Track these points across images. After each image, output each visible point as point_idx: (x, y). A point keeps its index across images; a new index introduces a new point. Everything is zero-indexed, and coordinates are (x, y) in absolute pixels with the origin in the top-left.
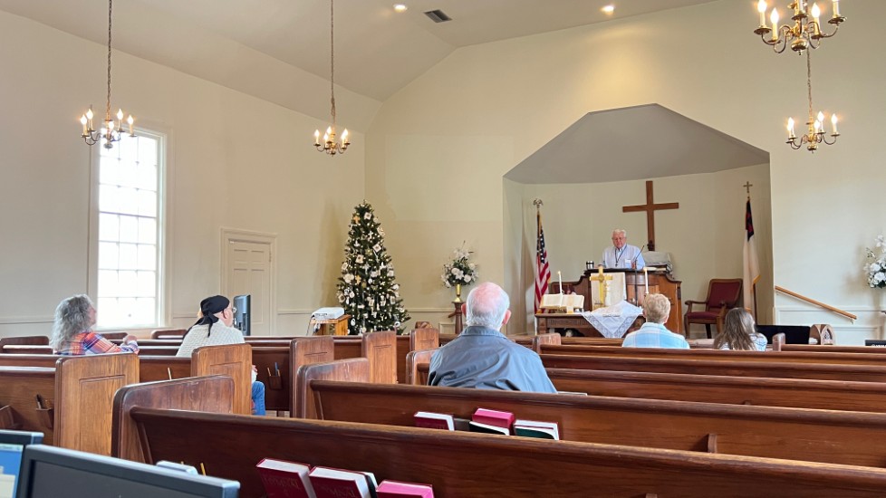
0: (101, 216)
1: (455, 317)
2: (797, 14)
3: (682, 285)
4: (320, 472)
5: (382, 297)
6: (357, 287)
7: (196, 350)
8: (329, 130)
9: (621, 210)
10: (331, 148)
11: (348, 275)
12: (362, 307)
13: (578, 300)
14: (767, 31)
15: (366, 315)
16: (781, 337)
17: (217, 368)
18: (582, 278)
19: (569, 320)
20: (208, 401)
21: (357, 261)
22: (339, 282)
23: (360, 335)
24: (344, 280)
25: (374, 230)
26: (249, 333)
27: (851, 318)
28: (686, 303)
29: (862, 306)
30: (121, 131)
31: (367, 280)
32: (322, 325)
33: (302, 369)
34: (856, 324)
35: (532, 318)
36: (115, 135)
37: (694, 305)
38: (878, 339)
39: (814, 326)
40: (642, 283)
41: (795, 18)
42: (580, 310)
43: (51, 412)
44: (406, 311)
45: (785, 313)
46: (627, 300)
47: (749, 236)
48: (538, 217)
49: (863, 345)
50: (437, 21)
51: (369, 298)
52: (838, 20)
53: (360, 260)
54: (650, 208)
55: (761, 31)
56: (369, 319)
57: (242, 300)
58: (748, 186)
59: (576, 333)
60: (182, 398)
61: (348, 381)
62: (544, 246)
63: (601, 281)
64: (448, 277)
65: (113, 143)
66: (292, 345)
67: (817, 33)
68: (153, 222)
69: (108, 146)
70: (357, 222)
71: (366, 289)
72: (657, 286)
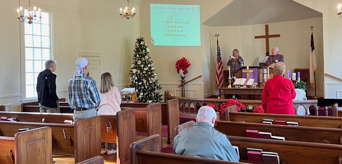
1: (181, 86)
5: (149, 79)
6: (138, 75)
8: (126, 8)
9: (254, 37)
10: (127, 16)
11: (134, 69)
12: (140, 84)
15: (143, 87)
16: (337, 105)
19: (235, 91)
22: (130, 73)
23: (140, 97)
24: (132, 72)
25: (145, 49)
31: (143, 72)
40: (266, 73)
44: (160, 85)
45: (329, 85)
47: (312, 50)
48: (218, 41)
51: (144, 80)
53: (139, 63)
54: (267, 37)
56: (144, 89)
58: (312, 27)
59: (238, 97)
62: (220, 54)
70: (137, 46)
71: (142, 76)
72: (272, 74)
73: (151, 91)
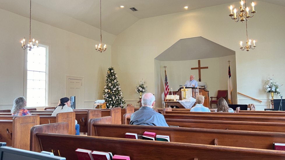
0: (28, 71)
1: (140, 102)
2: (241, 10)
3: (209, 92)
4: (95, 152)
5: (117, 96)
6: (109, 93)
7: (57, 114)
8: (100, 45)
9: (191, 69)
10: (100, 50)
11: (106, 90)
12: (111, 99)
13: (177, 97)
14: (233, 15)
15: (112, 102)
16: (239, 108)
17: (64, 119)
18: (179, 90)
19: (175, 103)
20: (61, 130)
21: (109, 85)
22: (104, 92)
23: (110, 108)
25: (114, 76)
26: (75, 108)
27: (260, 102)
28: (211, 98)
29: (264, 98)
30: (34, 45)
31: (112, 91)
32: (98, 105)
33: (90, 120)
34: (262, 104)
35: (163, 102)
36: (32, 46)
37: (213, 98)
38: (269, 108)
39: (249, 105)
40: (197, 92)
41: (241, 11)
42: (178, 100)
43: (11, 134)
44: (124, 101)
45: (241, 101)
46: (192, 97)
47: (230, 77)
48: (165, 71)
49: (264, 110)
50: (134, 11)
51: (113, 97)
52: (254, 12)
53: (110, 85)
54: (199, 68)
55: (231, 15)
57: (73, 98)
58: (229, 61)
59: (177, 107)
60: (52, 129)
61: (105, 124)
62: (167, 80)
63: (184, 91)
64: (137, 90)
65: (31, 49)
66: (88, 112)
67: (248, 16)
68: (45, 73)
69: (30, 50)
70: (109, 73)
71: (112, 94)
72: (202, 93)
73: (118, 105)
